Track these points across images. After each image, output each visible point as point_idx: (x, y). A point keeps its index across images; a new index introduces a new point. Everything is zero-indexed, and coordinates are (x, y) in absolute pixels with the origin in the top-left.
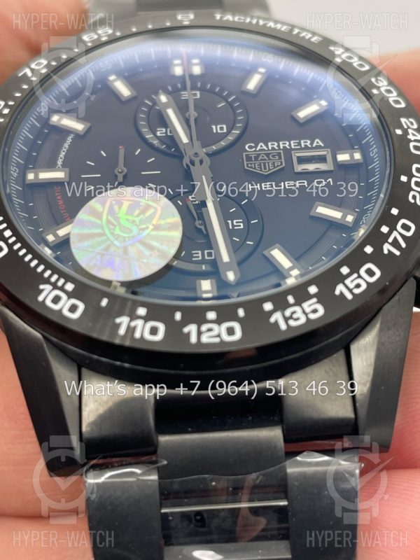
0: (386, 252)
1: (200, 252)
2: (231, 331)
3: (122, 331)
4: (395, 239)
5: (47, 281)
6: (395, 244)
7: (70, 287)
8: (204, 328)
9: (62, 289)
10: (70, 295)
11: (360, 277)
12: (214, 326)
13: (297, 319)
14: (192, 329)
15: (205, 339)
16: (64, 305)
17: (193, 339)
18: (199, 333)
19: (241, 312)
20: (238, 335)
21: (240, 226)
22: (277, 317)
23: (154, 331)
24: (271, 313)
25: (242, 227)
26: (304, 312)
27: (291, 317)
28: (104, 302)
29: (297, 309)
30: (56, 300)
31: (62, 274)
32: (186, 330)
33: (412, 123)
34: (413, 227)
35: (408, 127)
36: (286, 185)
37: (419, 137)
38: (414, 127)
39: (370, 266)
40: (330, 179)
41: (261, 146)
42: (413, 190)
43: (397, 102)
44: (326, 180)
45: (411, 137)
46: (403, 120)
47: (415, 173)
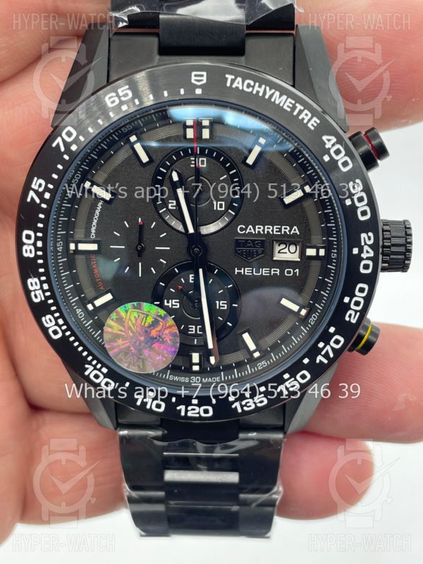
0: (318, 361)
1: (194, 327)
2: (206, 411)
4: (327, 352)
5: (90, 363)
6: (327, 355)
7: (105, 370)
8: (190, 408)
9: (99, 370)
10: (106, 376)
11: (296, 380)
12: (196, 408)
13: (250, 406)
14: (182, 408)
15: (189, 414)
17: (183, 414)
18: (187, 411)
19: (214, 401)
20: (211, 413)
21: (224, 307)
22: (237, 405)
23: (158, 406)
24: (233, 402)
25: (226, 308)
26: (255, 403)
27: (246, 405)
28: (127, 384)
29: (251, 400)
31: (99, 361)
32: (178, 408)
33: (369, 238)
34: (342, 340)
35: (366, 244)
36: (264, 272)
37: (372, 254)
38: (371, 242)
39: (305, 372)
40: (297, 270)
41: (250, 229)
42: (351, 309)
43: (364, 213)
44: (294, 270)
45: (364, 255)
46: (363, 235)
47: (357, 293)
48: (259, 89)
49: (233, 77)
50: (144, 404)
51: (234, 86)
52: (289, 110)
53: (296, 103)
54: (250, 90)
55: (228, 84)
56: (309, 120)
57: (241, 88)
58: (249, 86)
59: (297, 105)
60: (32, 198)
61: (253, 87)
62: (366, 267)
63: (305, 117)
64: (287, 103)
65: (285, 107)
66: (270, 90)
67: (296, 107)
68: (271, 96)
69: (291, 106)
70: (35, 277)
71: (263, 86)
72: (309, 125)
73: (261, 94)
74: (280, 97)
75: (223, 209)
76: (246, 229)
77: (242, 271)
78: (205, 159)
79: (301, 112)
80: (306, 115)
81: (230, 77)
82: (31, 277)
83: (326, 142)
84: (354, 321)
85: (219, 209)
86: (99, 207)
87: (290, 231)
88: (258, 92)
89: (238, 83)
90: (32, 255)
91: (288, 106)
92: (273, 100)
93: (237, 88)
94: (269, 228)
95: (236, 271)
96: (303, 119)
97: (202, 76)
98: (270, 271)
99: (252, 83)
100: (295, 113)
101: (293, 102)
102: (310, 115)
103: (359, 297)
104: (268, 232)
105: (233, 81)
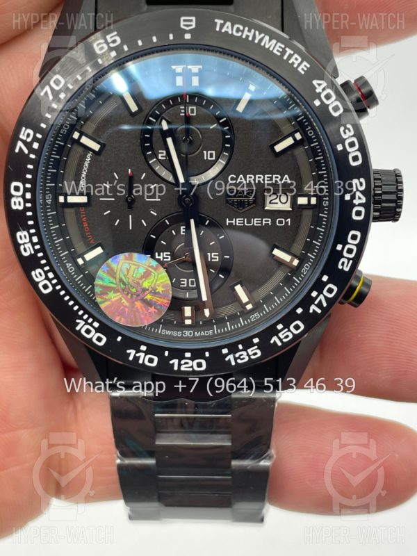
0: (311, 311)
1: (185, 280)
2: (199, 365)
4: (320, 301)
5: (81, 318)
6: (320, 305)
7: (96, 325)
8: (183, 362)
9: (91, 324)
10: (97, 330)
11: (289, 330)
12: (190, 361)
13: (243, 359)
14: (175, 361)
15: (183, 368)
16: (94, 336)
17: (176, 368)
18: (180, 365)
19: (207, 354)
20: (204, 367)
21: (216, 259)
22: (231, 357)
24: (227, 355)
26: (248, 355)
27: (239, 358)
28: (119, 339)
29: (244, 353)
30: (88, 331)
31: (91, 316)
32: (171, 362)
33: (361, 184)
34: (335, 289)
35: (357, 190)
36: (255, 222)
37: (364, 200)
38: (363, 188)
39: (298, 322)
40: (289, 220)
41: (241, 179)
42: (344, 257)
43: (355, 158)
44: (285, 220)
45: (356, 202)
46: (355, 181)
47: (349, 240)
48: (248, 33)
49: (222, 22)
51: (223, 31)
52: (279, 54)
53: (285, 47)
54: (240, 34)
55: (218, 29)
56: (299, 65)
57: (230, 33)
58: (238, 30)
59: (287, 49)
60: (20, 149)
61: (243, 31)
62: (358, 213)
63: (295, 61)
64: (277, 48)
65: (275, 51)
66: (260, 34)
67: (286, 52)
68: (261, 40)
69: (281, 50)
70: (24, 230)
71: (253, 31)
72: (300, 69)
73: (250, 39)
74: (270, 41)
75: (214, 158)
76: (236, 179)
77: (234, 222)
78: (195, 108)
79: (290, 56)
80: (296, 59)
81: (219, 22)
82: (20, 231)
83: (317, 86)
84: (346, 269)
85: (209, 158)
86: (88, 159)
87: (281, 180)
88: (248, 36)
89: (228, 28)
90: (21, 208)
91: (278, 51)
92: (262, 44)
93: (226, 32)
94: (260, 177)
95: (228, 222)
96: (293, 63)
97: (191, 21)
98: (262, 221)
99: (241, 28)
100: (285, 58)
101: (283, 46)
102: (300, 60)
103: (352, 244)
104: (259, 181)
105: (222, 26)
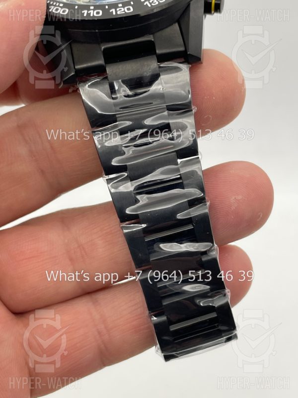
2: (129, 9)
3: (85, 15)
8: (118, 9)
10: (62, 7)
12: (122, 9)
13: (155, 3)
14: (113, 10)
15: (118, 13)
16: (60, 11)
17: (114, 13)
18: (116, 12)
19: (132, 3)
20: (132, 10)
22: (147, 3)
23: (98, 13)
24: (144, 2)
27: (152, 3)
28: (76, 7)
30: (57, 10)
32: (111, 11)
50: (88, 14)
